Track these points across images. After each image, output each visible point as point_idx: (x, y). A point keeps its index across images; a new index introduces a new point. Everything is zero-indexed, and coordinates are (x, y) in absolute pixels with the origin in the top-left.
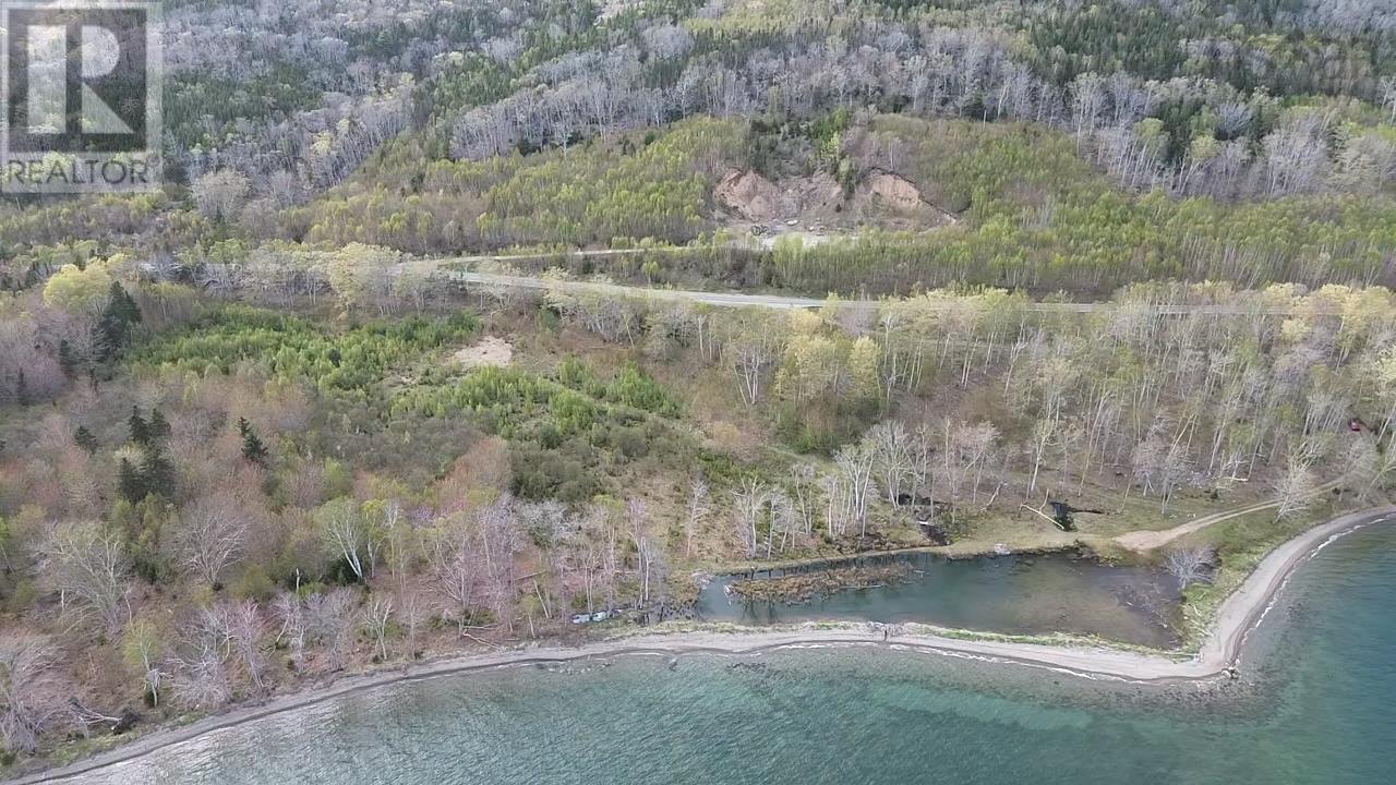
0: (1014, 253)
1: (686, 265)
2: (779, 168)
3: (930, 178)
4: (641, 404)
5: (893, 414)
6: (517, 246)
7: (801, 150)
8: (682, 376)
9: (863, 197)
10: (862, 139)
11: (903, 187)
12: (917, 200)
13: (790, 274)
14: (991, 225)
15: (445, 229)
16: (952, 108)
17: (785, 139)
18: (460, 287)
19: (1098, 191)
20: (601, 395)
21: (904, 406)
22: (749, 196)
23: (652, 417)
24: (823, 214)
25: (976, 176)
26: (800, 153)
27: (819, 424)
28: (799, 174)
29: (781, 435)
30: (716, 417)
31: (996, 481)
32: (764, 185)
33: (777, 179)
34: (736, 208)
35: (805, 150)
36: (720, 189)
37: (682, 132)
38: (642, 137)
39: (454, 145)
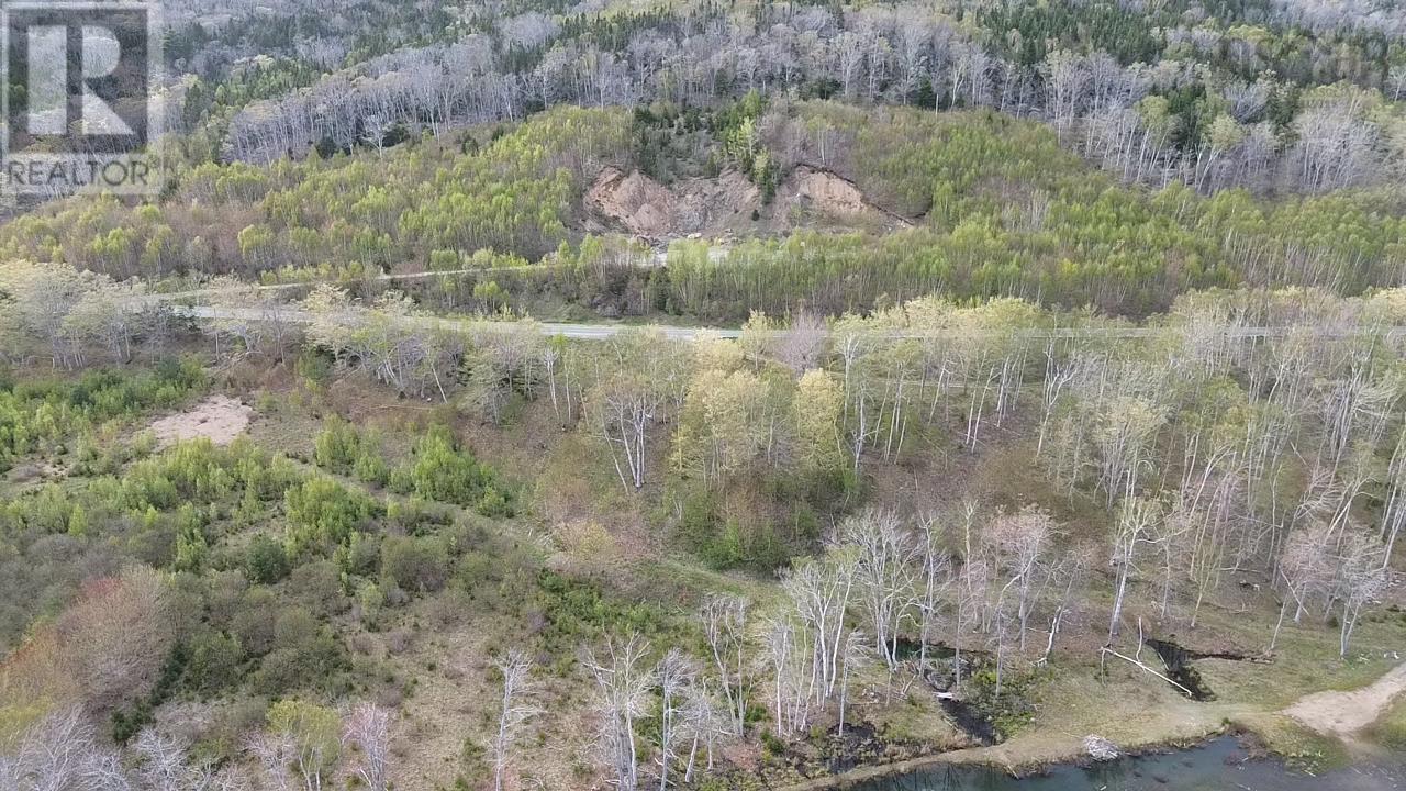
0: (1007, 261)
1: (541, 287)
2: (674, 168)
3: (876, 174)
4: (448, 494)
5: (865, 497)
6: (290, 267)
7: (701, 146)
8: (522, 445)
9: (787, 200)
10: (781, 129)
11: (839, 188)
12: (858, 203)
13: (692, 293)
14: (968, 227)
15: (189, 247)
16: (894, 93)
17: (680, 134)
18: (189, 324)
19: (1099, 187)
20: (381, 483)
21: (885, 482)
22: (634, 204)
23: (465, 517)
24: (734, 225)
25: (936, 170)
26: (700, 150)
27: (748, 518)
28: (700, 174)
29: (684, 539)
30: (576, 511)
31: (1051, 606)
32: (653, 190)
33: (671, 182)
34: (616, 218)
35: (708, 145)
36: (593, 194)
37: (542, 123)
38: (488, 133)
39: (226, 147)
